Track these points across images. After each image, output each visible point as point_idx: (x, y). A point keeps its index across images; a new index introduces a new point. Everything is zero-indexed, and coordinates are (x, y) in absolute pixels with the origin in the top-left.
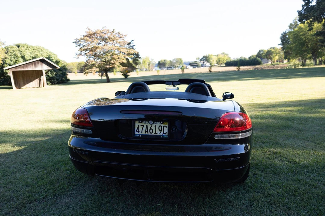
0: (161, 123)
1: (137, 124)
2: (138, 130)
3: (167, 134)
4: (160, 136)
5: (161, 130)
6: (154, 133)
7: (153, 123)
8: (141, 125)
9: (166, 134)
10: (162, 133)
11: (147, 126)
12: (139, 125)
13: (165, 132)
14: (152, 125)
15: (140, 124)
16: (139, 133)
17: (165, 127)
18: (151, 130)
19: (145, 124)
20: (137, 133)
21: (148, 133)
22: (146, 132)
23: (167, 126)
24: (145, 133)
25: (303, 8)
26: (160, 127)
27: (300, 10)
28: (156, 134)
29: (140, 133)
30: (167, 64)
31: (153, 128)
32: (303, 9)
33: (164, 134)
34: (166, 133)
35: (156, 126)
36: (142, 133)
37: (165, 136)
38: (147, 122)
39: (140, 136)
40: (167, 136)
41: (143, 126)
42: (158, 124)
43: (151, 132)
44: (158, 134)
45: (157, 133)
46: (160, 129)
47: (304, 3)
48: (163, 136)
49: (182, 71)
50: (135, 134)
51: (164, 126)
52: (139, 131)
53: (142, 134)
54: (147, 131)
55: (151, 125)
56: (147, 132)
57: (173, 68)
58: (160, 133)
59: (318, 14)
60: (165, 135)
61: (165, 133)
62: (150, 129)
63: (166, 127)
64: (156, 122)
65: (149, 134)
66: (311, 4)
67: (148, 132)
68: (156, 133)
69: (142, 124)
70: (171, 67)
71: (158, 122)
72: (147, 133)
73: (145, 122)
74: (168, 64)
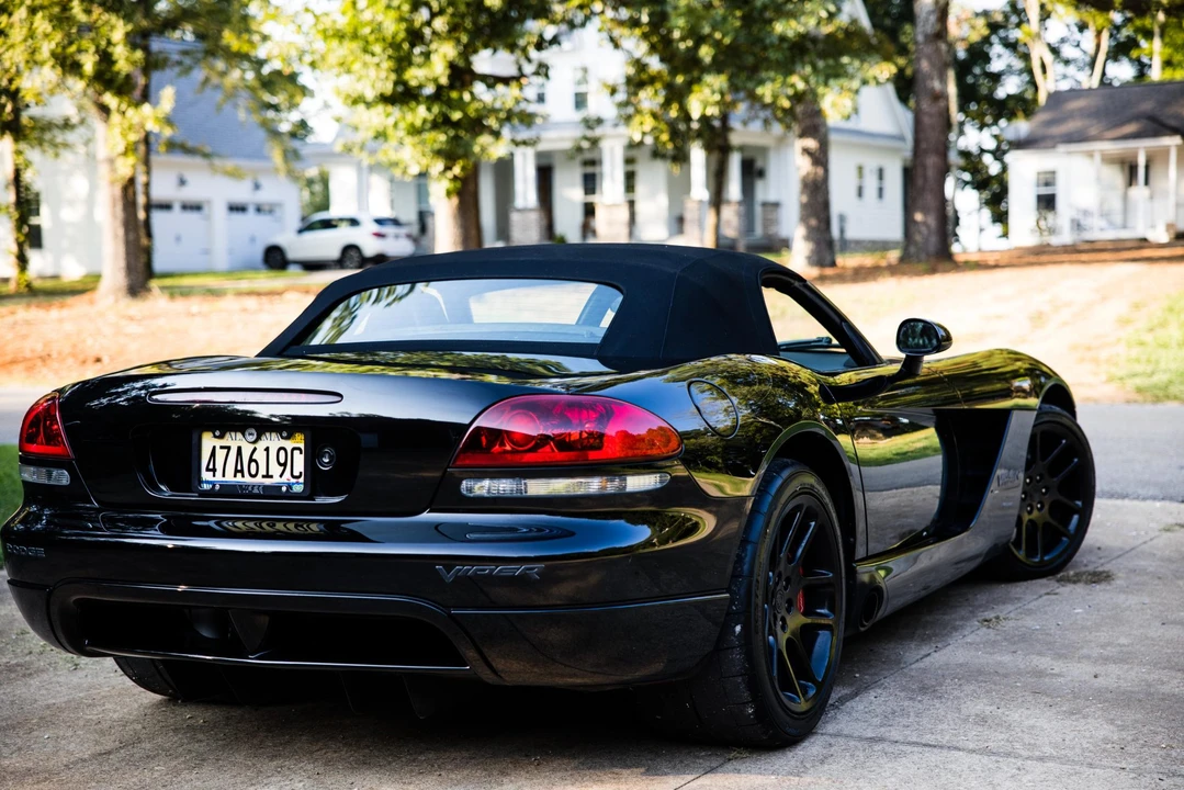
0: (284, 438)
1: (208, 442)
2: (211, 467)
3: (302, 480)
4: (279, 487)
5: (285, 465)
6: (263, 477)
7: (259, 439)
8: (222, 447)
10: (287, 474)
11: (239, 449)
13: (296, 473)
14: (256, 445)
15: (218, 443)
16: (214, 476)
17: (296, 453)
18: (253, 465)
19: (235, 441)
20: (206, 476)
21: (243, 476)
22: (236, 471)
23: (302, 446)
24: (235, 476)
26: (282, 453)
28: (268, 481)
29: (219, 477)
31: (260, 456)
33: (294, 481)
34: (300, 474)
35: (267, 449)
36: (224, 476)
37: (294, 488)
38: (240, 435)
39: (220, 488)
40: (303, 488)
41: (229, 448)
42: (274, 442)
43: (253, 472)
44: (276, 480)
45: (271, 477)
46: (282, 460)
48: (289, 486)
50: (200, 481)
51: (294, 449)
52: (214, 470)
53: (224, 479)
54: (239, 468)
55: (252, 446)
56: (239, 471)
58: (281, 476)
60: (297, 483)
61: (298, 474)
62: (251, 460)
63: (301, 452)
64: (268, 434)
65: (248, 479)
67: (242, 471)
68: (268, 475)
69: (224, 442)
71: (274, 435)
72: (239, 478)
73: (233, 434)
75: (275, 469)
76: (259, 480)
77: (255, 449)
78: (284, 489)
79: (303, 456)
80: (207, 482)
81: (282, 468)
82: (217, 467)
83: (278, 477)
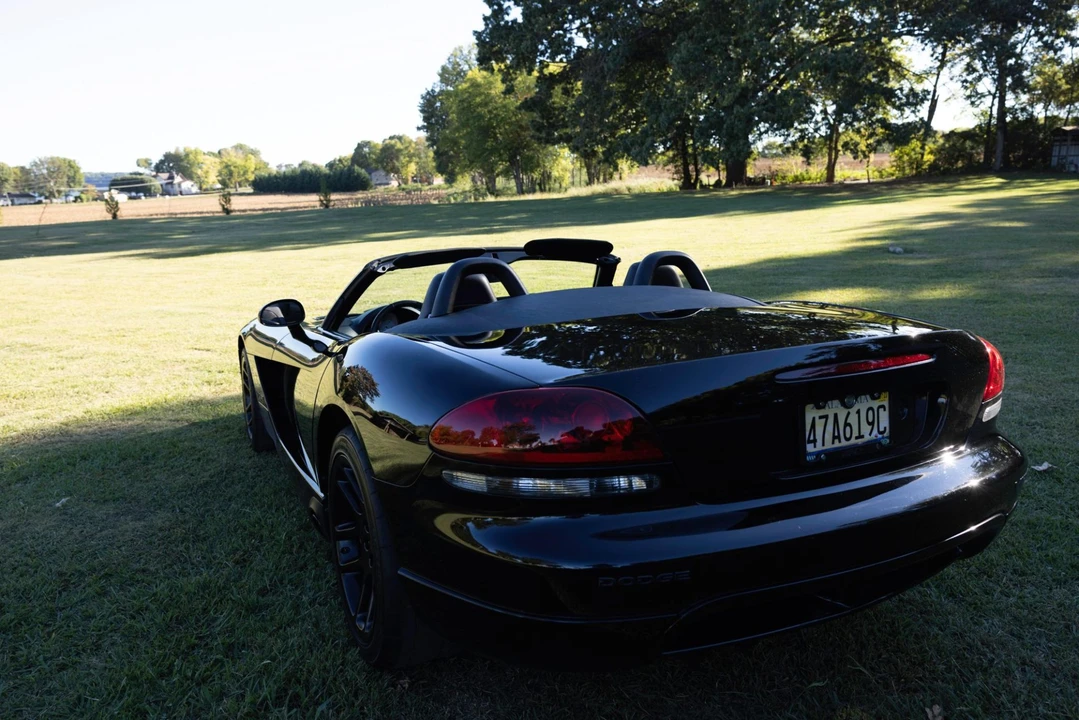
0: (872, 398)
1: (811, 414)
2: (812, 438)
3: (887, 433)
4: (869, 444)
5: (873, 423)
6: (857, 438)
7: (852, 403)
8: (821, 417)
9: (885, 435)
10: (875, 432)
11: (836, 416)
12: (814, 418)
13: (882, 429)
14: (850, 410)
15: (817, 413)
16: (815, 447)
17: (881, 410)
18: (848, 428)
20: (810, 448)
21: (840, 442)
22: (834, 438)
23: (886, 403)
24: (833, 443)
25: (487, 25)
26: (870, 412)
27: (480, 30)
28: (860, 441)
29: (819, 447)
30: (6, 180)
31: (853, 419)
32: (486, 29)
33: (880, 436)
34: (885, 428)
35: (858, 412)
36: (823, 445)
37: (882, 443)
38: (836, 403)
39: (821, 457)
40: (888, 441)
41: (826, 417)
42: (864, 404)
43: (848, 436)
44: (867, 438)
45: (862, 437)
46: (870, 419)
47: (488, 12)
48: (876, 442)
49: (109, 211)
50: (806, 454)
51: (880, 407)
52: (815, 441)
53: (824, 448)
54: (836, 433)
55: (846, 411)
56: (836, 437)
57: (38, 199)
58: (870, 434)
59: (529, 50)
60: (883, 438)
62: (847, 424)
63: (885, 409)
64: (860, 398)
65: (844, 443)
66: (507, 18)
67: (839, 437)
68: (860, 436)
69: (822, 412)
70: (31, 194)
71: (863, 397)
72: (837, 444)
73: (831, 403)
74: (11, 181)
75: (866, 429)
76: (853, 441)
77: (849, 413)
78: (873, 444)
79: (887, 412)
80: (811, 454)
81: (870, 427)
82: (817, 437)
83: (869, 434)
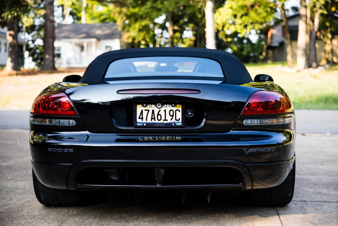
0: (172, 106)
1: (139, 108)
2: (141, 117)
3: (181, 121)
4: (171, 124)
5: (173, 116)
6: (164, 120)
7: (162, 107)
8: (145, 110)
9: (179, 121)
10: (174, 119)
11: (153, 111)
12: (142, 110)
13: (177, 119)
14: (160, 109)
15: (144, 109)
16: (142, 120)
17: (177, 112)
18: (159, 116)
19: (151, 108)
20: (139, 120)
21: (155, 120)
22: (152, 119)
23: (180, 109)
24: (151, 120)
26: (171, 112)
28: (165, 122)
29: (144, 121)
31: (162, 113)
33: (177, 121)
34: (179, 119)
35: (165, 111)
36: (146, 120)
37: (177, 124)
38: (153, 106)
39: (145, 125)
40: (181, 124)
41: (148, 110)
42: (168, 108)
43: (159, 118)
44: (169, 121)
45: (167, 120)
46: (171, 114)
48: (175, 123)
50: (136, 122)
51: (176, 110)
52: (142, 118)
53: (146, 122)
54: (153, 117)
56: (153, 119)
58: (171, 120)
62: (158, 114)
63: (179, 111)
64: (165, 105)
65: (157, 121)
67: (154, 119)
68: (165, 120)
69: (146, 108)
71: (168, 105)
72: (153, 121)
73: (150, 105)
75: (168, 118)
76: (162, 121)
77: (160, 111)
78: (173, 124)
79: (181, 112)
80: (139, 123)
81: (171, 117)
